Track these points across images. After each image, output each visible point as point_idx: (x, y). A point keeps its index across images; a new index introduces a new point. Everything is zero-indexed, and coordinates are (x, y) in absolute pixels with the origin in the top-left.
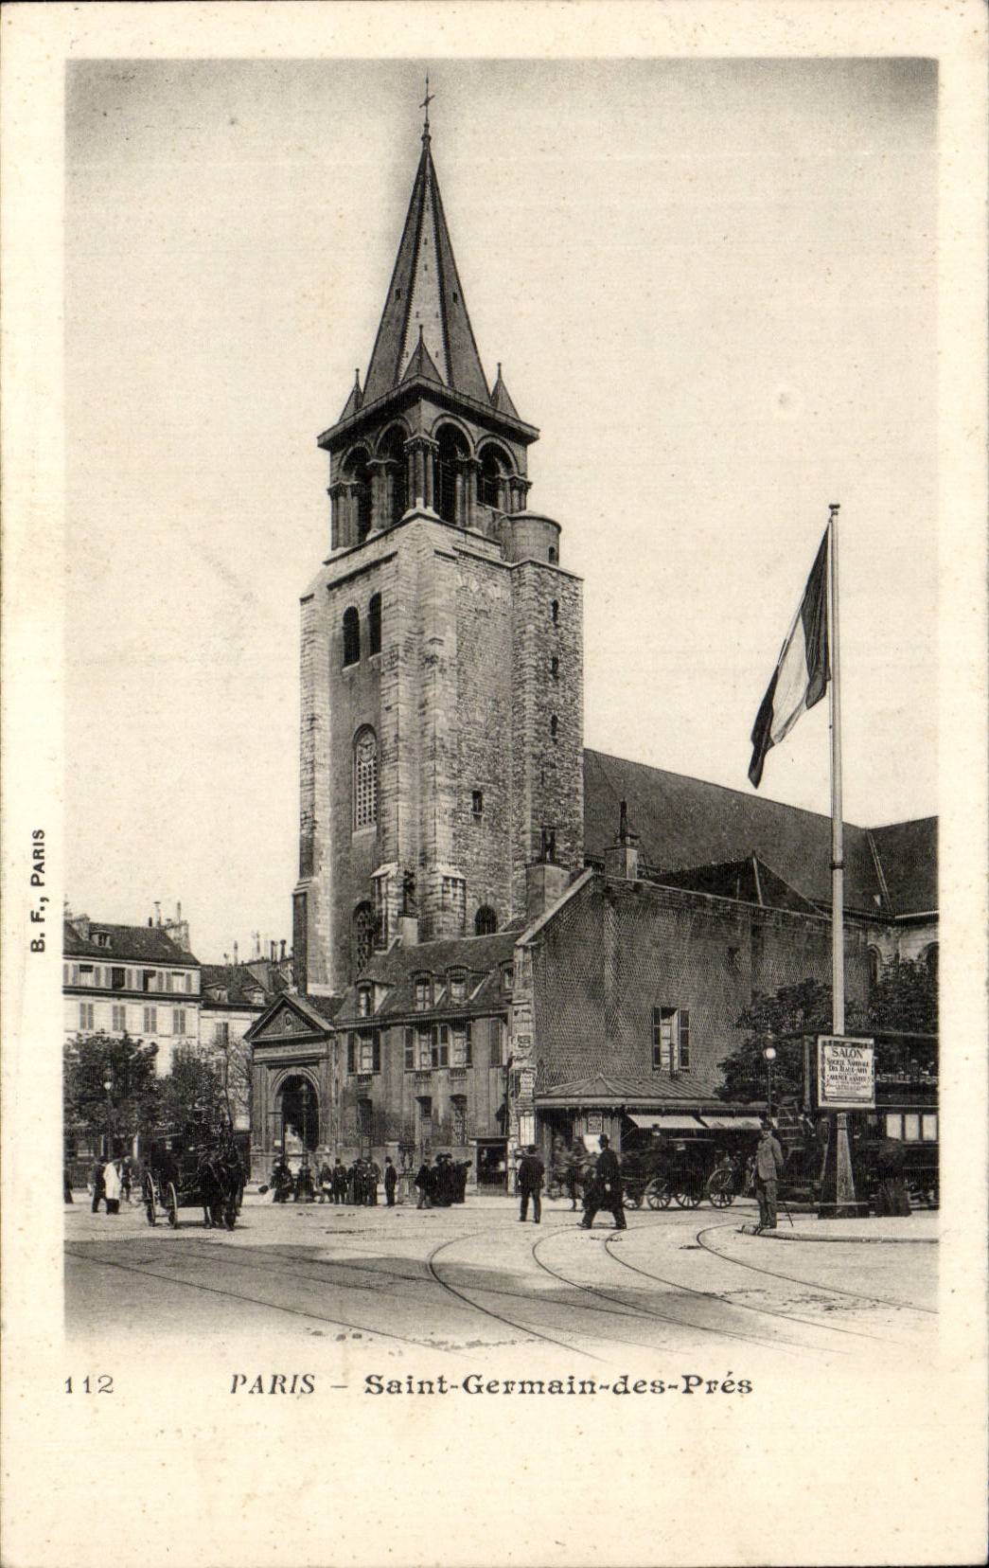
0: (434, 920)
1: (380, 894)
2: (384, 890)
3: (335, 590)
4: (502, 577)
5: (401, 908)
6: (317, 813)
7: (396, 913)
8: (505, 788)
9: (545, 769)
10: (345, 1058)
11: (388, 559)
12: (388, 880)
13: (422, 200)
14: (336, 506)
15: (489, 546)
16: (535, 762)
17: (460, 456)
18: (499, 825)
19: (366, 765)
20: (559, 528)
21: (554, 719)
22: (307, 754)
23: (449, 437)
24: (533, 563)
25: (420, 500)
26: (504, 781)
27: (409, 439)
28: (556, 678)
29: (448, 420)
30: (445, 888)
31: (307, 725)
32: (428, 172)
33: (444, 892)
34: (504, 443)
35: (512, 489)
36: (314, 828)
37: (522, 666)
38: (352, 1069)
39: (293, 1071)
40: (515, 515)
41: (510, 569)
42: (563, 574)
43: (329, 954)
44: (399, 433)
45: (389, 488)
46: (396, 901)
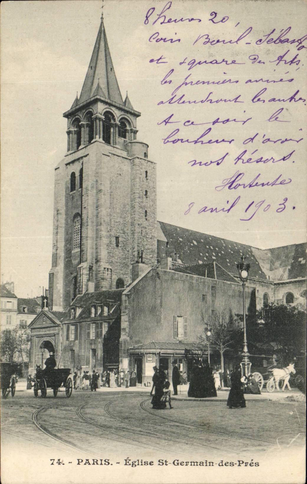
0: (100, 283)
1: (80, 274)
2: (81, 273)
3: (68, 166)
4: (126, 162)
5: (88, 278)
6: (58, 243)
7: (86, 281)
8: (128, 236)
9: (142, 229)
10: (65, 333)
11: (86, 156)
12: (83, 269)
13: (100, 38)
14: (69, 137)
15: (122, 152)
16: (139, 226)
17: (112, 121)
18: (125, 248)
19: (77, 227)
20: (148, 146)
21: (146, 212)
22: (56, 223)
23: (108, 115)
24: (138, 158)
25: (98, 136)
26: (127, 233)
27: (94, 116)
28: (147, 197)
29: (108, 110)
30: (104, 272)
31: (56, 212)
32: (103, 29)
33: (103, 273)
34: (129, 117)
35: (131, 133)
36: (57, 250)
37: (134, 193)
38: (68, 338)
39: (46, 339)
40: (132, 141)
41: (130, 160)
42: (149, 161)
43: (62, 295)
44: (91, 114)
45: (87, 132)
46: (86, 276)
